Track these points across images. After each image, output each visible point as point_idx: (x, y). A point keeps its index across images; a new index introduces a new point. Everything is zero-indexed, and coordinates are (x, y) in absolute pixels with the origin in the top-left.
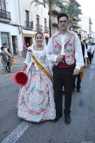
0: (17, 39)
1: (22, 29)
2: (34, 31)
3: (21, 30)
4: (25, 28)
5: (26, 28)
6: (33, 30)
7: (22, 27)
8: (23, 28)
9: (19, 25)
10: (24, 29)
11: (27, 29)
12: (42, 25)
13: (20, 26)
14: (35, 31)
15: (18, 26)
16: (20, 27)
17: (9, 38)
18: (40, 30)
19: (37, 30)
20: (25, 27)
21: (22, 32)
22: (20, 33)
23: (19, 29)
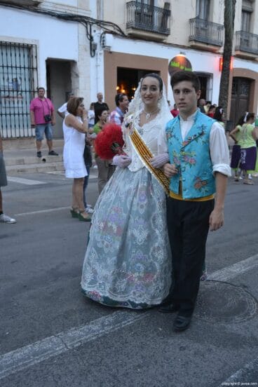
0: (77, 75)
1: (105, 33)
2: (177, 46)
4: (126, 33)
5: (131, 31)
6: (168, 41)
7: (111, 29)
8: (111, 32)
9: (95, 18)
10: (119, 34)
11: (133, 37)
13: (99, 23)
14: (183, 47)
16: (94, 27)
17: (30, 69)
18: (208, 44)
19: (194, 43)
20: (128, 28)
21: (104, 47)
22: (94, 51)
23: (93, 34)
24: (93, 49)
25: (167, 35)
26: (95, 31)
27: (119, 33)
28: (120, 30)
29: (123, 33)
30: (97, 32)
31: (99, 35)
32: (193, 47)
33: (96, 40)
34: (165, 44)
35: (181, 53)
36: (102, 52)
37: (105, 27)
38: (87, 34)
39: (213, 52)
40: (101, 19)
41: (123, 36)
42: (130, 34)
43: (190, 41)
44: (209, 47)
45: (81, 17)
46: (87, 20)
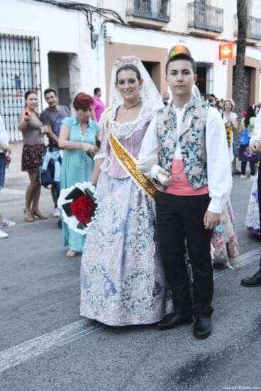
0: (78, 70)
2: (176, 33)
3: (103, 28)
4: (126, 20)
5: (132, 19)
6: (167, 29)
7: (111, 17)
8: (112, 21)
9: (95, 5)
11: (133, 25)
12: (220, 6)
13: (99, 11)
14: (183, 35)
15: (86, 11)
16: (95, 15)
17: (33, 64)
18: (207, 30)
19: (193, 30)
20: (127, 15)
21: (105, 37)
22: (95, 42)
23: (94, 24)
24: (94, 40)
25: (167, 22)
26: (95, 20)
27: (118, 21)
28: (120, 18)
29: (123, 22)
30: (98, 20)
31: (100, 25)
32: (192, 34)
33: (97, 30)
34: (164, 31)
35: (181, 41)
36: (103, 42)
37: (105, 15)
38: (88, 24)
39: (212, 38)
40: (101, 7)
41: (123, 24)
42: (129, 22)
43: (189, 27)
44: (209, 33)
45: (81, 5)
46: (87, 9)
